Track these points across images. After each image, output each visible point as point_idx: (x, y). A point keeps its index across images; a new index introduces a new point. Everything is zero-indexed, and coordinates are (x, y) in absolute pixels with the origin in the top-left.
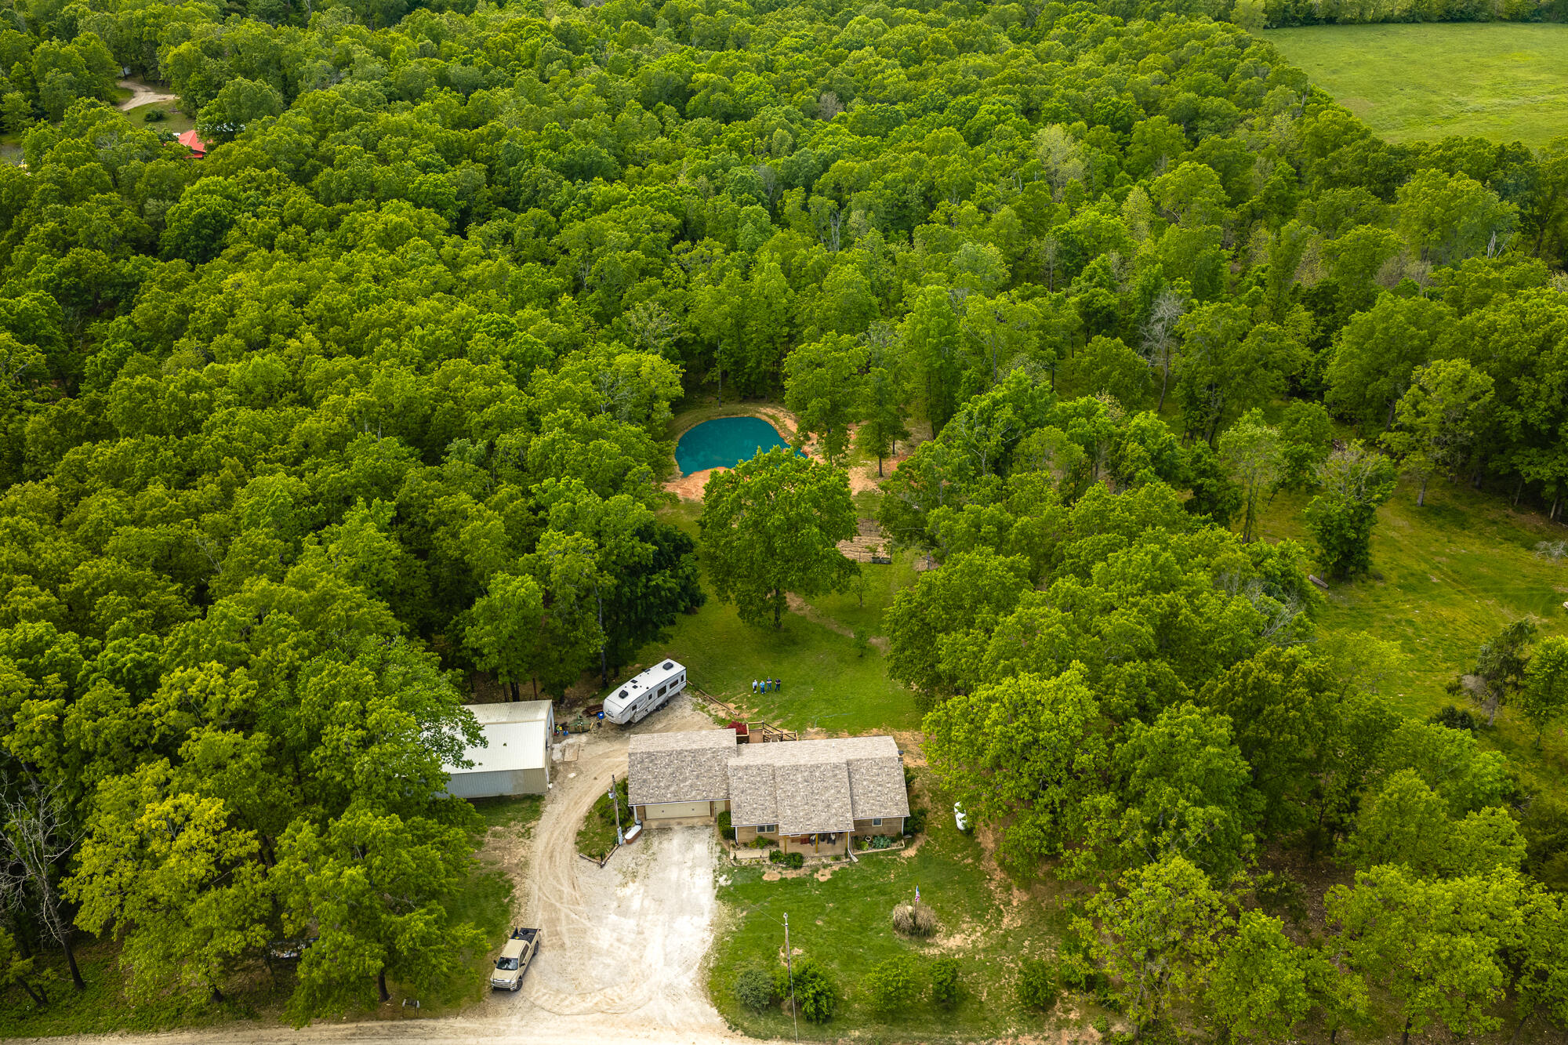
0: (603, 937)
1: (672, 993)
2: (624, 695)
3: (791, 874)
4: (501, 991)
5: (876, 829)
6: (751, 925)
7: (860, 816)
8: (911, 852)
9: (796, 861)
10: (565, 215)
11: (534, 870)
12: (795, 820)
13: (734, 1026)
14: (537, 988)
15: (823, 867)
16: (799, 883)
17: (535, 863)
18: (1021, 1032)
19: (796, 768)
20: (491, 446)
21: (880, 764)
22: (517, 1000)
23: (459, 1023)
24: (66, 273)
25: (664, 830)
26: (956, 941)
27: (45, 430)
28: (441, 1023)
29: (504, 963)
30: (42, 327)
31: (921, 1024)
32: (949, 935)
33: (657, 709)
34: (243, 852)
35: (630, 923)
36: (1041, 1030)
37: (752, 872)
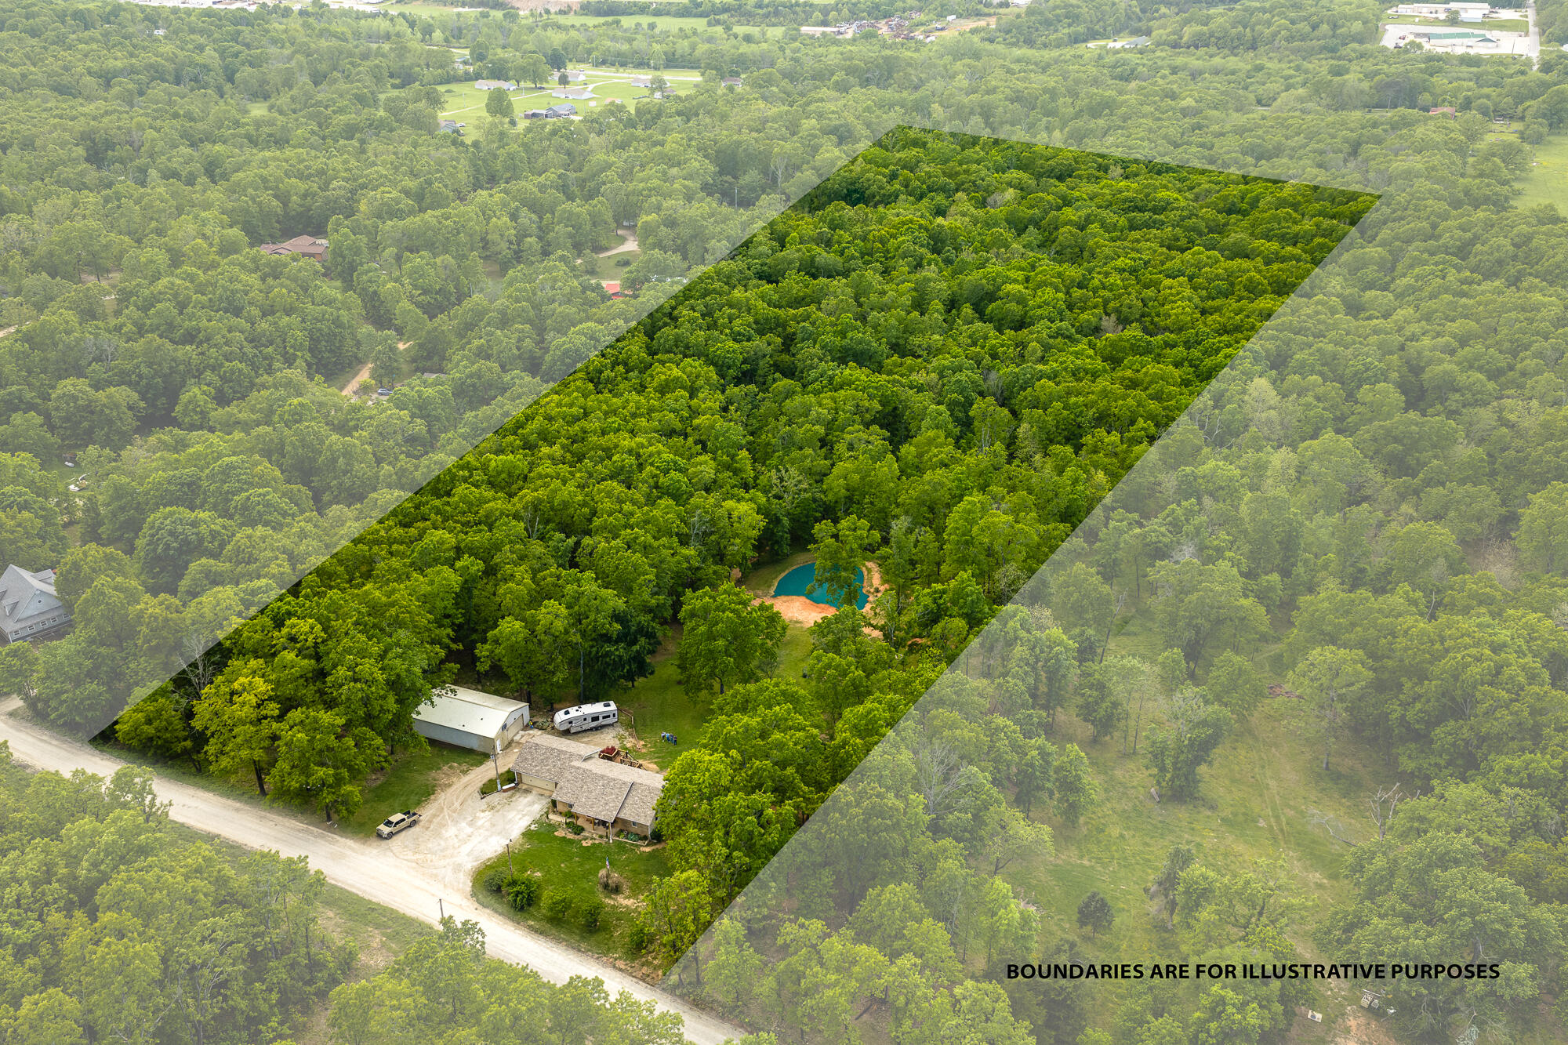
0: (450, 831)
1: (457, 868)
2: (567, 713)
3: (571, 836)
4: (380, 836)
5: (634, 829)
6: (528, 852)
7: (622, 816)
8: (648, 849)
9: (579, 830)
10: (810, 388)
11: (450, 790)
12: (584, 806)
13: (474, 895)
14: (396, 843)
15: (591, 837)
16: (571, 842)
17: (454, 788)
18: (620, 958)
19: (602, 777)
20: (578, 544)
21: (650, 790)
22: (384, 843)
23: (350, 842)
24: (471, 376)
25: (527, 791)
26: (630, 902)
27: (390, 476)
28: (343, 840)
29: (389, 823)
30: (435, 409)
31: (571, 932)
32: (628, 898)
33: (591, 729)
34: (270, 713)
35: (469, 830)
36: (633, 960)
37: (553, 827)
